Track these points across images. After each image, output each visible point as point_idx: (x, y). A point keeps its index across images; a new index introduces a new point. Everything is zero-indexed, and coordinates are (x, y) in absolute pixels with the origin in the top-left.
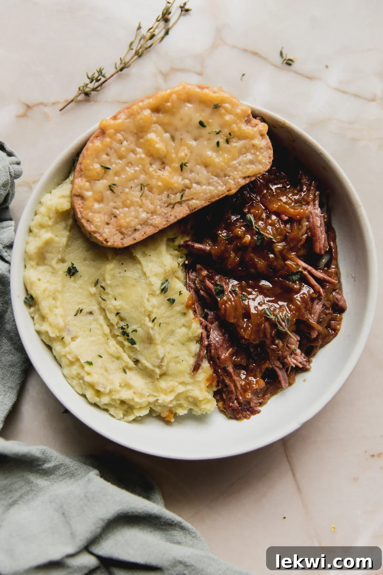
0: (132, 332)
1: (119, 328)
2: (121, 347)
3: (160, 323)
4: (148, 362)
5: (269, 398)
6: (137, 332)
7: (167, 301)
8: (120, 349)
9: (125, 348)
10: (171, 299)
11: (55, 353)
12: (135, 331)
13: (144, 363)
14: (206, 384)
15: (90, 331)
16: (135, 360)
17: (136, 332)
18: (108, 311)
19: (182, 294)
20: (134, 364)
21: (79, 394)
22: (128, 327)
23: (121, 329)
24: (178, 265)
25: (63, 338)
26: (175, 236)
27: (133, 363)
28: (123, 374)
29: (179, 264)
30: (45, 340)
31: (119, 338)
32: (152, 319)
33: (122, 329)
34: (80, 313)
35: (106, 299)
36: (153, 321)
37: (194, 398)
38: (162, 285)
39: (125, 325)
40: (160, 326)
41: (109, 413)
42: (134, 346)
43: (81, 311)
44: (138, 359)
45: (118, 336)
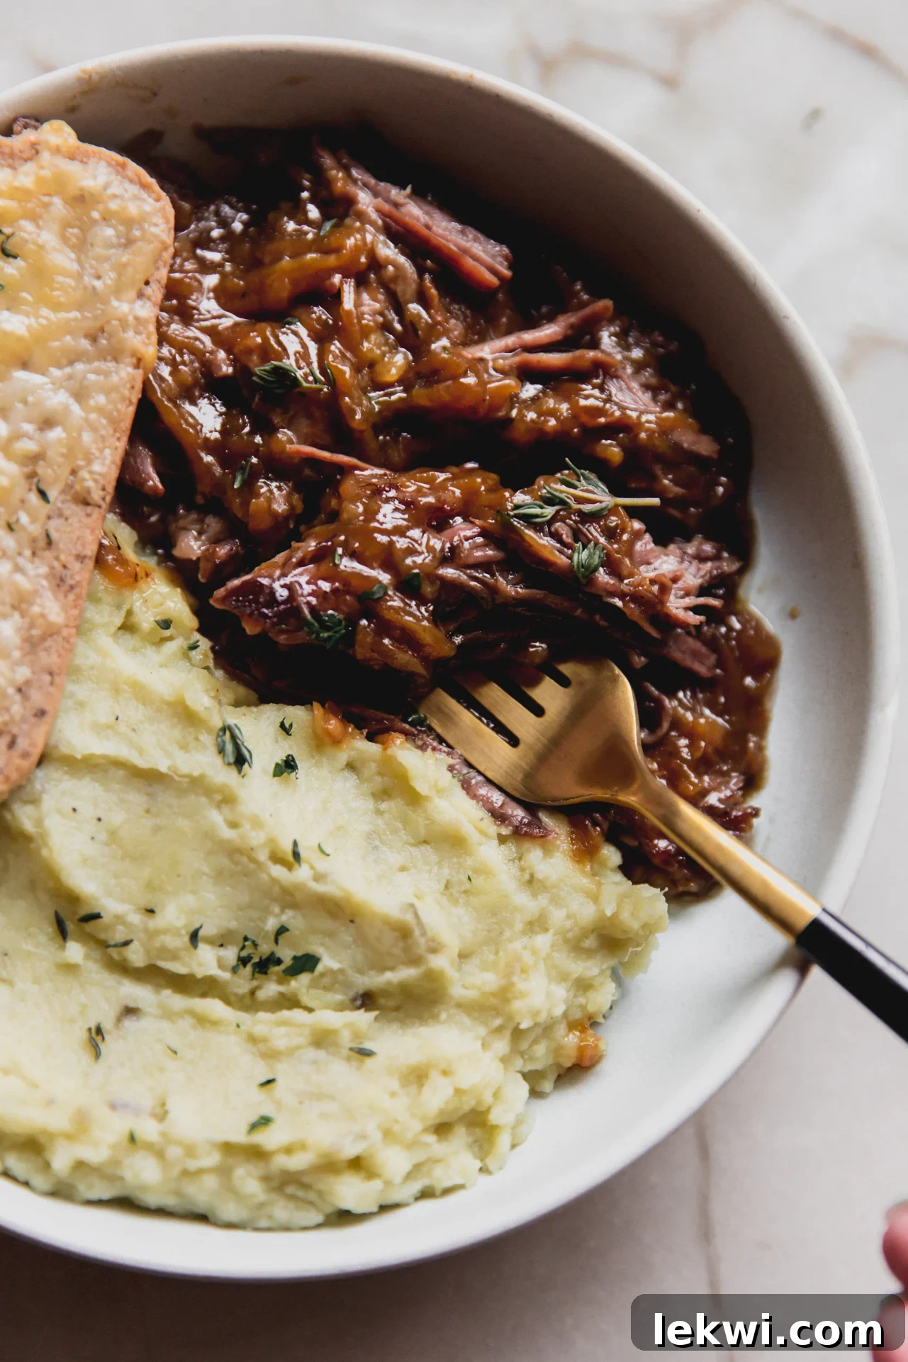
0: (276, 942)
1: (234, 970)
2: (290, 1008)
3: (319, 846)
4: (392, 969)
5: (760, 748)
6: (287, 930)
7: (276, 778)
8: (297, 1015)
9: (305, 999)
10: (280, 762)
11: (152, 1200)
12: (282, 930)
13: (389, 983)
14: (584, 872)
15: (175, 1053)
16: (359, 1002)
17: (287, 933)
18: (165, 960)
19: (291, 725)
20: (366, 1011)
21: (319, 1226)
22: (255, 945)
23: (241, 967)
24: (206, 671)
25: (132, 1139)
26: (123, 613)
27: (362, 1011)
28: (369, 1062)
29: (207, 668)
30: (94, 1195)
31: (262, 995)
32: (291, 858)
33: (245, 965)
34: (103, 1039)
35: (128, 938)
36: (296, 855)
37: (593, 931)
38: (222, 754)
39: (241, 945)
40: (327, 852)
41: (438, 1192)
42: (320, 968)
43: (99, 1031)
44: (361, 992)
45: (253, 993)
